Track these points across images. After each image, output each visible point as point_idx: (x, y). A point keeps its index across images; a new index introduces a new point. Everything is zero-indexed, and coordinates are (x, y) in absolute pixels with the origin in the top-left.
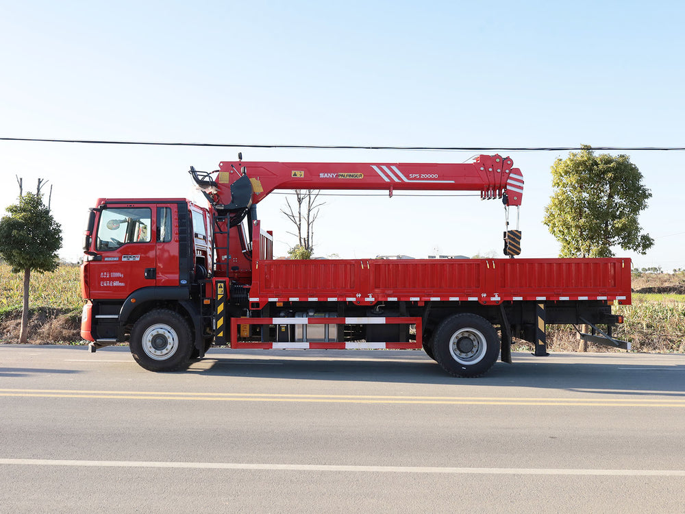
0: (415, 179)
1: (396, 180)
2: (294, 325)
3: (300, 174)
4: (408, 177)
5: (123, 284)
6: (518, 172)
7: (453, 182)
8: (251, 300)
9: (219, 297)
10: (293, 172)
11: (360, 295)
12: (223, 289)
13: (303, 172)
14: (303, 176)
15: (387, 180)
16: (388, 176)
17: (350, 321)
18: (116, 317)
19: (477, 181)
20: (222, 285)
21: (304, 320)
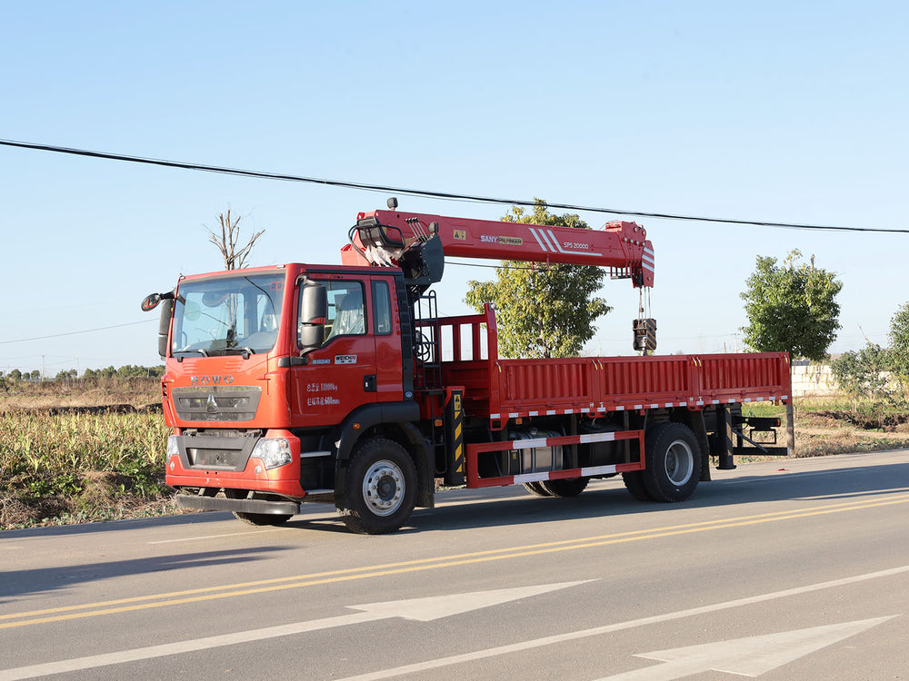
0: (568, 249)
1: (553, 250)
2: (522, 450)
3: (461, 235)
4: (562, 245)
5: (336, 402)
6: (649, 245)
7: (600, 255)
8: (493, 416)
9: (457, 414)
10: (455, 232)
11: (592, 405)
12: (459, 403)
13: (465, 232)
14: (464, 238)
15: (545, 249)
16: (545, 244)
17: (585, 439)
18: (328, 453)
19: (620, 255)
20: (459, 396)
21: (541, 442)
